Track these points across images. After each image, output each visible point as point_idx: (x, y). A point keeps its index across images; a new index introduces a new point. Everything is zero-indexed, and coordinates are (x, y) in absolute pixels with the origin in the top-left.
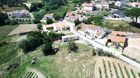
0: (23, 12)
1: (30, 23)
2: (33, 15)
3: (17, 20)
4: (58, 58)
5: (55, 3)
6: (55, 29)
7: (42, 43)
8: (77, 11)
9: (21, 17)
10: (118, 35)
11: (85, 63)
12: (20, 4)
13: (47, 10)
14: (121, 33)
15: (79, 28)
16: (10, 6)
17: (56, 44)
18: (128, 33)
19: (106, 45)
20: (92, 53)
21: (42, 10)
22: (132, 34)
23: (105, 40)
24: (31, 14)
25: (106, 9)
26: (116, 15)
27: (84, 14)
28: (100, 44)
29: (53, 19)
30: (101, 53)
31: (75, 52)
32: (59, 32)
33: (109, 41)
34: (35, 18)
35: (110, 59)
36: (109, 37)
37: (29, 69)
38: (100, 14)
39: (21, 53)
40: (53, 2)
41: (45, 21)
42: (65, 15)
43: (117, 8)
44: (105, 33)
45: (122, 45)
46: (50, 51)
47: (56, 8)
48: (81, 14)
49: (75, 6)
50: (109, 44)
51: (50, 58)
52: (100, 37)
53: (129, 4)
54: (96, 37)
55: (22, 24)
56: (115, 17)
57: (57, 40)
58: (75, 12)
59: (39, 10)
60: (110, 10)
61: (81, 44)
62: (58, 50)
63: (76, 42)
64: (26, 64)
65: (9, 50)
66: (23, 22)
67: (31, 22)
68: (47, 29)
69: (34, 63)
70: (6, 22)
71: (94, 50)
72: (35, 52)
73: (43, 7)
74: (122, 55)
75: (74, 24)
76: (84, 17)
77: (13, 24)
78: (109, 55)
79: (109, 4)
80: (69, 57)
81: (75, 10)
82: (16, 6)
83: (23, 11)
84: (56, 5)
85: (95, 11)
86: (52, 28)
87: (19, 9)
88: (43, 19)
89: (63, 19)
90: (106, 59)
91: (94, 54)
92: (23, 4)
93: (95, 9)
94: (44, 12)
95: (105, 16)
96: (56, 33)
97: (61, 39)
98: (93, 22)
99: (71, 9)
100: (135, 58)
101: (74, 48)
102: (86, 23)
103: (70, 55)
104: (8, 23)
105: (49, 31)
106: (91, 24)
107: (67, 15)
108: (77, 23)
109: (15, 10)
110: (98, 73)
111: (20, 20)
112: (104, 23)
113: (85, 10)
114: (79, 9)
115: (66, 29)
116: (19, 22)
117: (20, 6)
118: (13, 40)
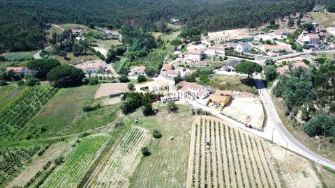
0: (100, 65)
1: (115, 82)
2: (114, 68)
3: (97, 77)
4: (158, 118)
5: (142, 46)
6: (151, 89)
7: (140, 105)
8: (177, 60)
9: (99, 72)
10: (222, 95)
11: (184, 121)
12: (89, 52)
13: (133, 59)
14: (225, 92)
15: (180, 88)
16: (76, 55)
17: (155, 105)
18: (235, 92)
19: (207, 105)
20: (191, 112)
21: (123, 60)
22: (238, 93)
23: (207, 100)
24: (110, 67)
25: (221, 58)
26: (230, 67)
27: (188, 67)
28: (200, 104)
29: (145, 75)
30: (199, 112)
31: (176, 112)
32: (156, 93)
33: (211, 101)
34: (118, 73)
35: (208, 118)
36: (212, 97)
37: (134, 127)
38: (210, 65)
39: (120, 114)
40: (140, 44)
41: (136, 78)
42: (160, 67)
43: (237, 55)
44: (208, 92)
45: (223, 104)
46: (149, 112)
47: (145, 55)
48: (183, 66)
49: (176, 50)
50: (211, 104)
51: (151, 118)
52: (203, 97)
53: (257, 47)
54: (198, 98)
55: (104, 82)
56: (229, 70)
57: (156, 101)
58: (175, 61)
59: (119, 59)
60: (226, 58)
61: (181, 105)
62: (158, 111)
63: (176, 102)
64: (129, 123)
65: (107, 113)
66: (104, 80)
67: (116, 80)
68: (141, 89)
69: (137, 122)
70: (83, 80)
71: (193, 110)
72: (135, 113)
73: (124, 54)
74: (221, 113)
75: (174, 82)
76: (188, 70)
77: (93, 84)
78: (207, 114)
79: (226, 49)
80: (170, 117)
81: (175, 59)
82: (85, 54)
83: (98, 63)
84: (145, 48)
85: (204, 61)
86: (147, 88)
87: (91, 60)
88: (130, 74)
89: (159, 74)
90: (204, 117)
91: (194, 114)
92: (94, 51)
93: (204, 57)
94: (128, 63)
95: (217, 68)
96: (153, 93)
97: (160, 100)
98: (197, 79)
99: (168, 56)
100: (230, 115)
101: (174, 109)
102: (189, 81)
103: (170, 115)
104: (87, 82)
105: (144, 92)
106: (195, 81)
107: (163, 68)
108: (178, 80)
109: (85, 61)
110: (195, 127)
111: (101, 78)
112: (211, 79)
113: (189, 60)
114: (181, 56)
115: (164, 88)
116: (99, 81)
117: (91, 54)
118: (105, 103)
